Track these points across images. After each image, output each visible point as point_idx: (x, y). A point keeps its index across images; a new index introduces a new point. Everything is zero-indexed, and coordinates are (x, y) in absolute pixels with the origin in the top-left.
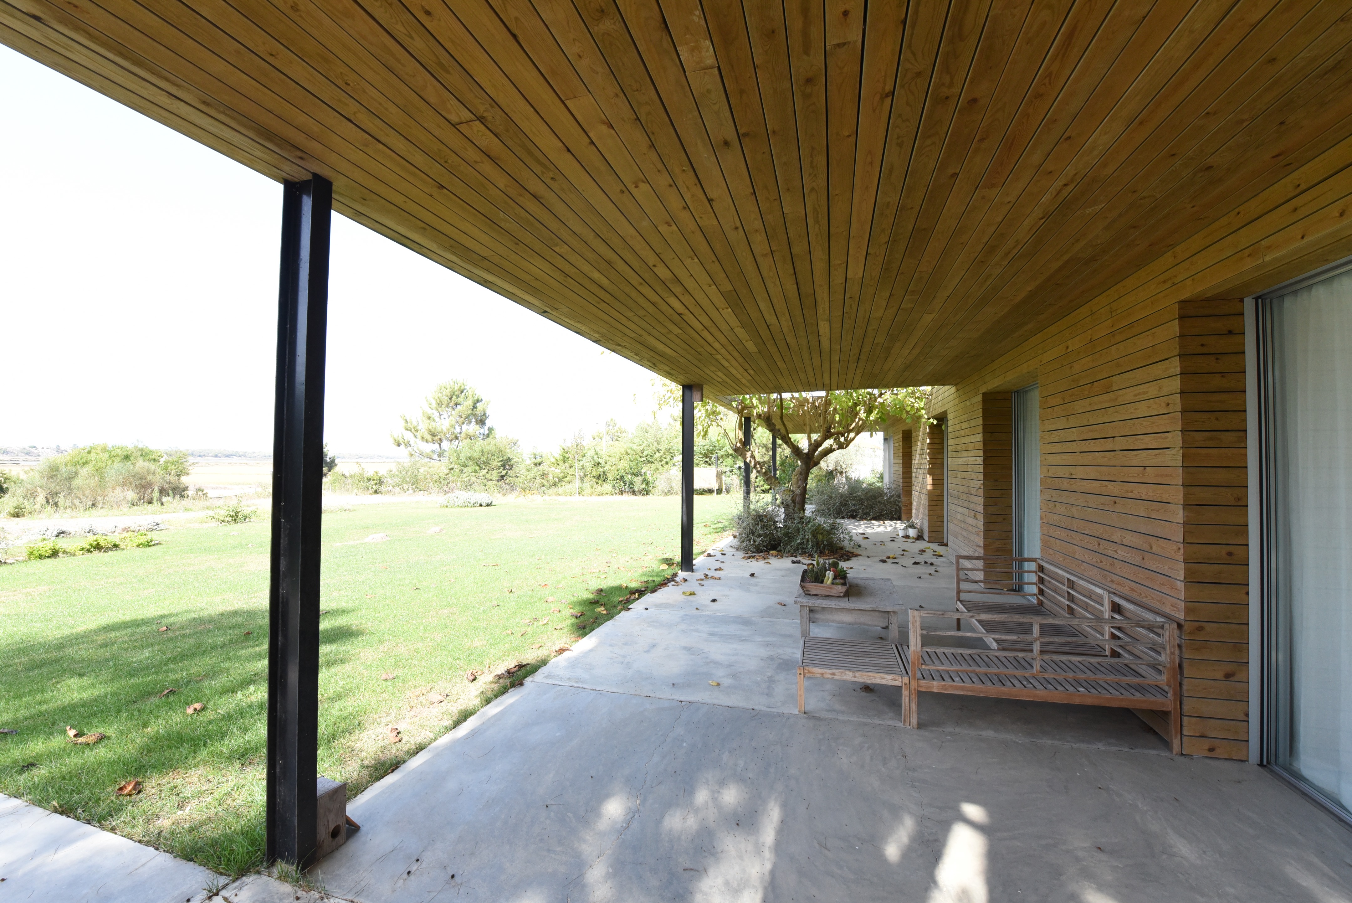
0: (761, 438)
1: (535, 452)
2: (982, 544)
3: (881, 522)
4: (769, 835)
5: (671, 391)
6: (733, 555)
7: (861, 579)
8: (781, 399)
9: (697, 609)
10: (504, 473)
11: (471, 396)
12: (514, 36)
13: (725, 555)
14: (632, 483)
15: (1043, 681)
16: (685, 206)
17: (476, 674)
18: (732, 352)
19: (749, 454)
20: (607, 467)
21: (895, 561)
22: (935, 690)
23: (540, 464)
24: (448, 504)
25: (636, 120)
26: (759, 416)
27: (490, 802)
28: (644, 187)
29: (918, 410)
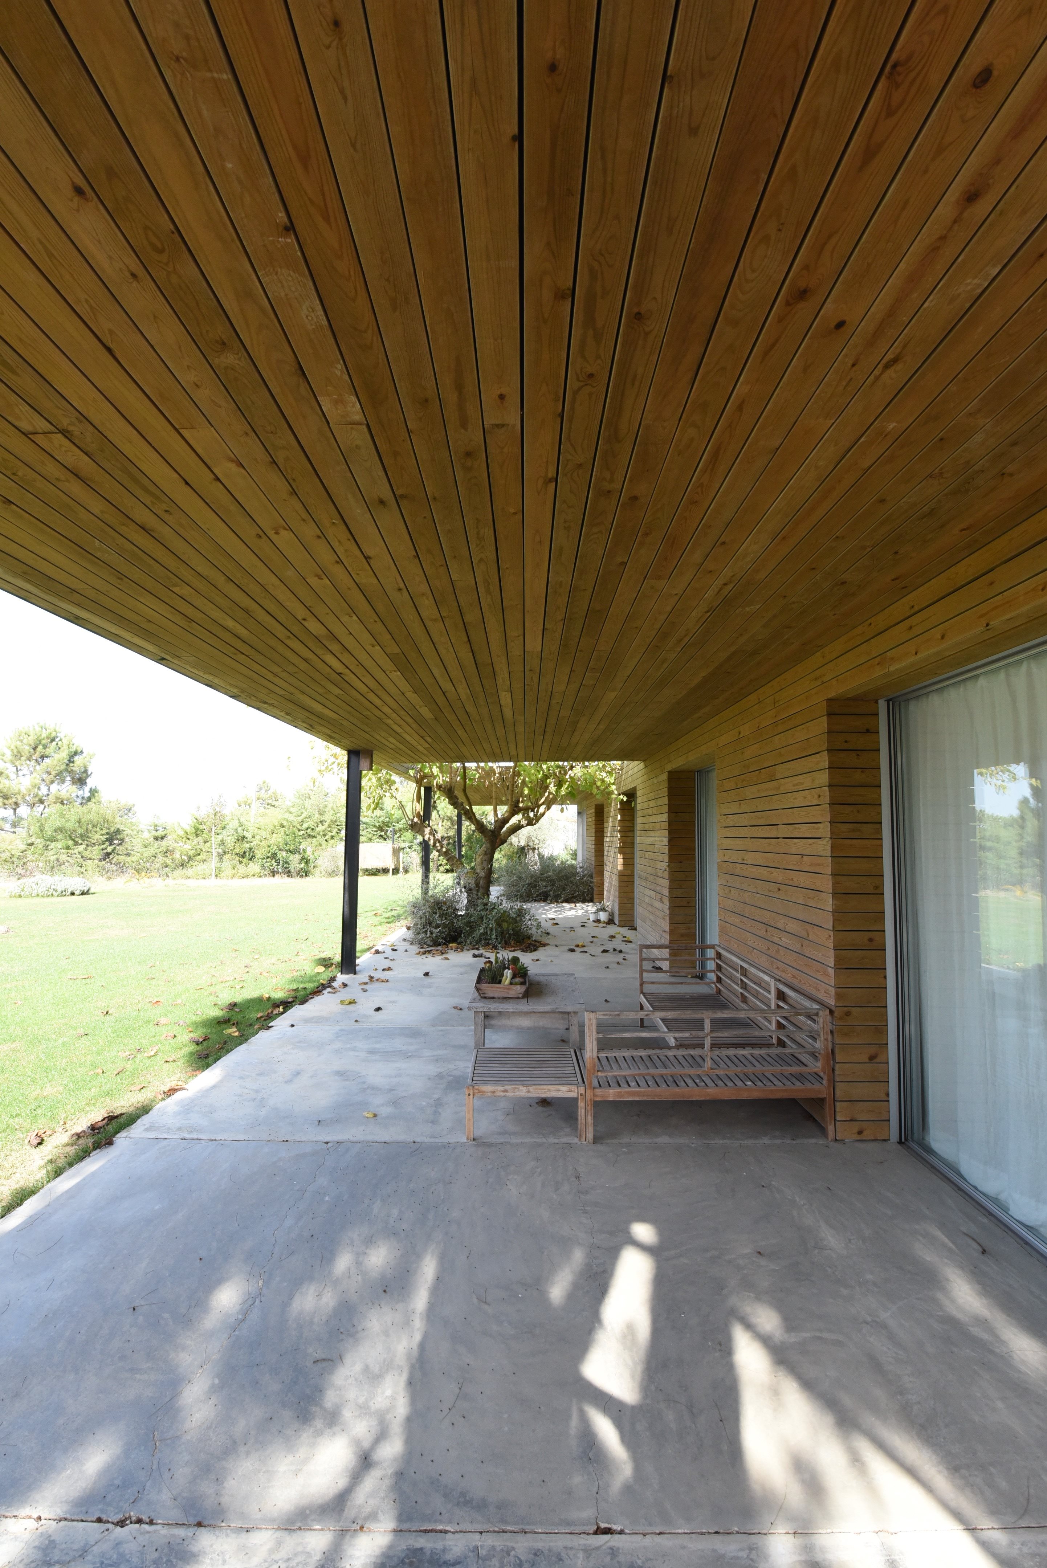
0: (445, 809)
1: (156, 822)
2: (667, 929)
3: (573, 905)
4: (420, 1300)
5: (335, 756)
6: (406, 951)
7: (543, 975)
8: (464, 768)
9: (356, 1021)
10: (110, 849)
11: (65, 747)
12: (109, 350)
13: (396, 950)
14: (287, 863)
15: (715, 1078)
16: (338, 560)
17: (43, 1135)
18: (404, 718)
19: (427, 830)
20: (255, 842)
21: (584, 949)
22: (611, 1099)
23: (162, 838)
24: (22, 893)
25: (271, 463)
26: (439, 787)
27: (50, 1315)
28: (285, 534)
29: (609, 785)
